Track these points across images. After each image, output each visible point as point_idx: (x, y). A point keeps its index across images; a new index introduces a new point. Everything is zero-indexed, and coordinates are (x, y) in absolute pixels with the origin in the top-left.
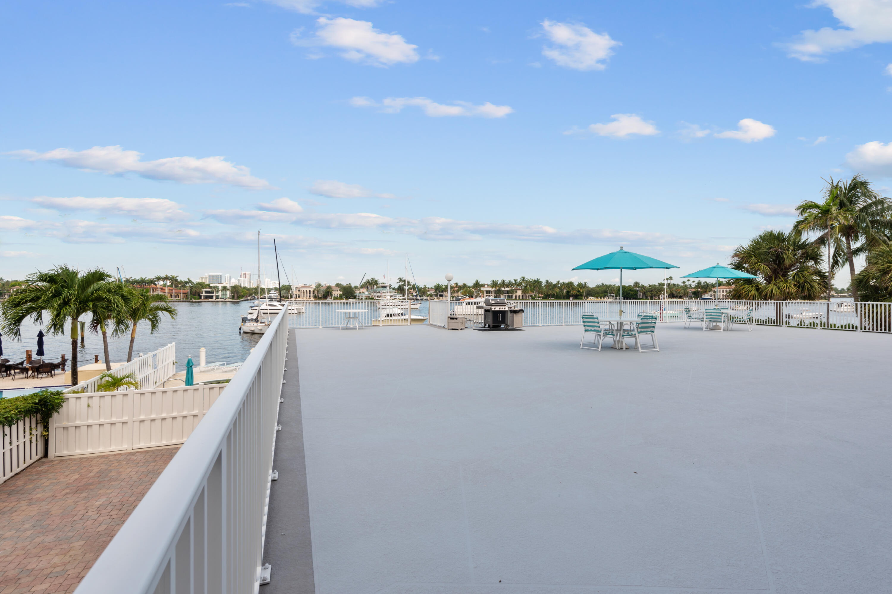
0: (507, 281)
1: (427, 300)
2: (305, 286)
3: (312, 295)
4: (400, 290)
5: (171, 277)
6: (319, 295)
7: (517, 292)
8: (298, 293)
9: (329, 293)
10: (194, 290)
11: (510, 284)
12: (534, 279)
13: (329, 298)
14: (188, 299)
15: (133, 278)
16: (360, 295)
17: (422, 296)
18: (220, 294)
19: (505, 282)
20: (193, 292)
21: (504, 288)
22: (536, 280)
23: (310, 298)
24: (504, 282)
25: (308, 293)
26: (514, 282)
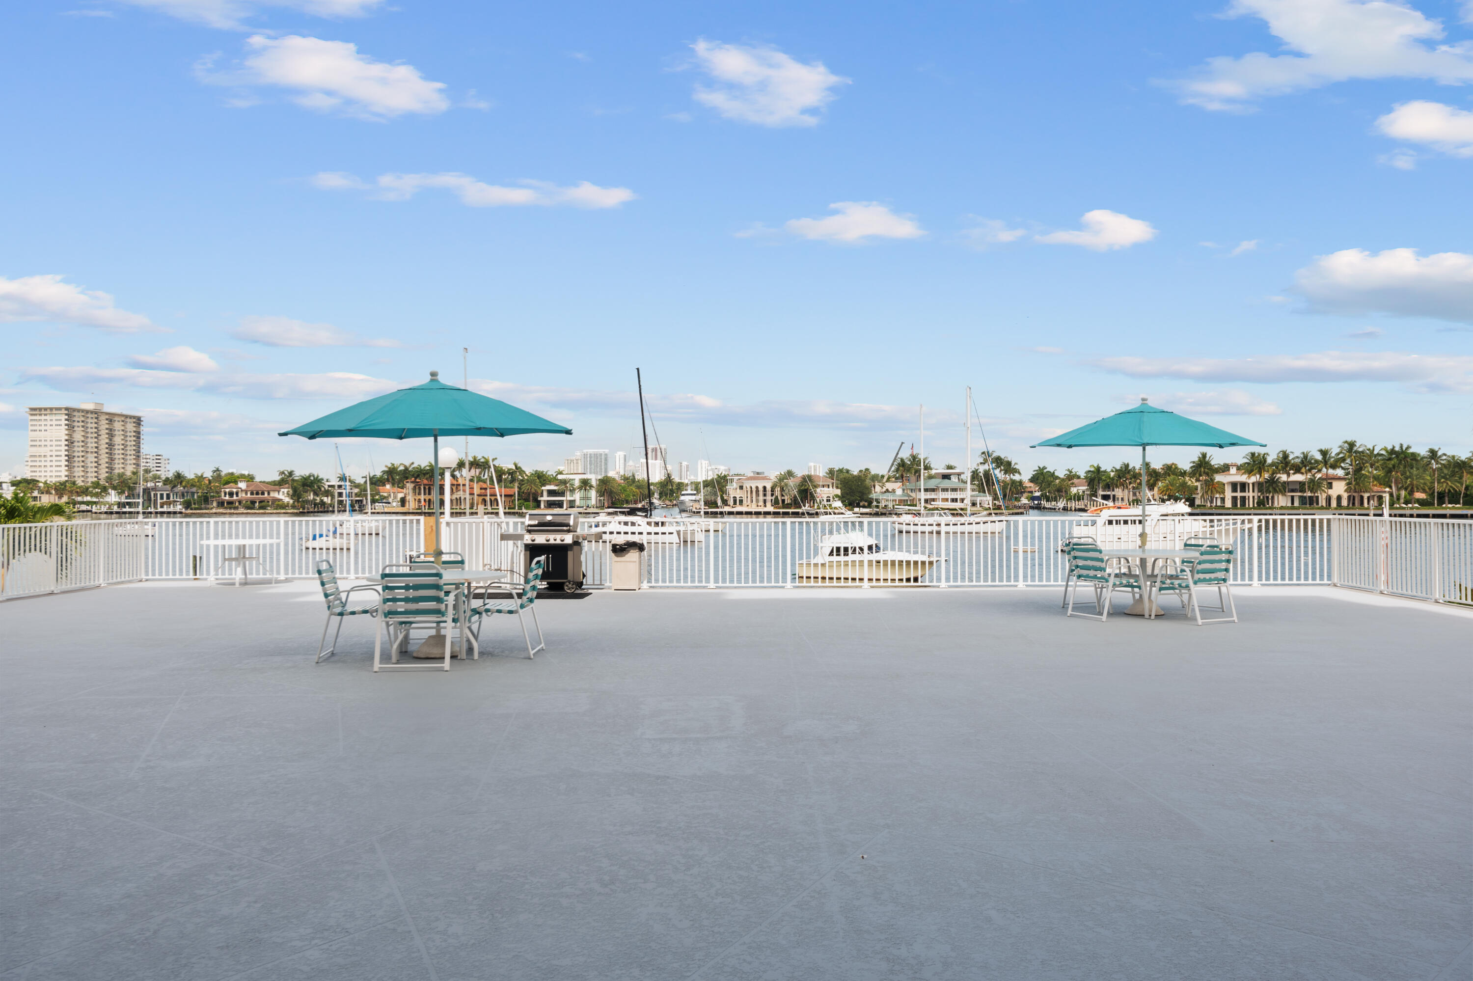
0: (1295, 454)
1: (1065, 509)
2: (758, 476)
3: (769, 498)
4: (983, 482)
5: (482, 460)
6: (786, 498)
7: (1330, 486)
8: (738, 494)
9: (807, 493)
10: (525, 488)
11: (1305, 463)
12: (1389, 447)
13: (807, 505)
14: (514, 508)
15: (415, 465)
16: (885, 496)
17: (1056, 500)
18: (577, 496)
19: (1291, 457)
20: (523, 493)
21: (1289, 475)
22: (1397, 449)
23: (765, 506)
24: (1285, 456)
25: (761, 493)
26: (1319, 457)
